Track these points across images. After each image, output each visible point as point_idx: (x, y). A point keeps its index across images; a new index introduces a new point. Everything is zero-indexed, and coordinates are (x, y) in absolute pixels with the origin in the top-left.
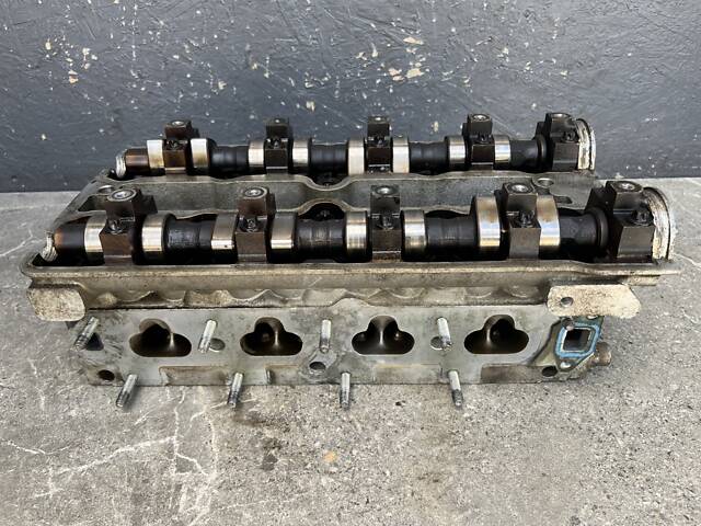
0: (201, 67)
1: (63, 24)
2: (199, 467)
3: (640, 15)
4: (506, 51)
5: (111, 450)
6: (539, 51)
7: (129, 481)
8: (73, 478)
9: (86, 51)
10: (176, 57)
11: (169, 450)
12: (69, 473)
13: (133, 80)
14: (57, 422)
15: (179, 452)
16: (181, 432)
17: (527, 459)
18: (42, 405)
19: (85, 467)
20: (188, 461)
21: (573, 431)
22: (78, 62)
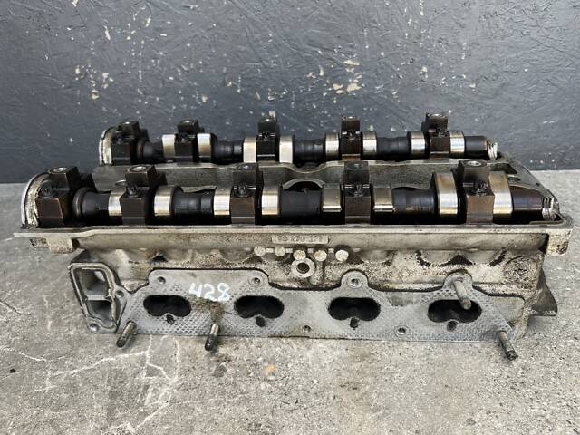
0: (189, 86)
1: (89, 55)
2: (164, 373)
3: (532, 39)
4: (425, 69)
5: (97, 359)
6: (451, 69)
7: (108, 382)
8: (66, 379)
9: (105, 75)
10: (171, 78)
11: (142, 361)
12: (63, 375)
13: (139, 96)
14: (58, 338)
15: (150, 362)
16: (152, 348)
17: (433, 374)
18: (49, 327)
19: (76, 371)
20: (156, 369)
21: (474, 354)
22: (99, 83)
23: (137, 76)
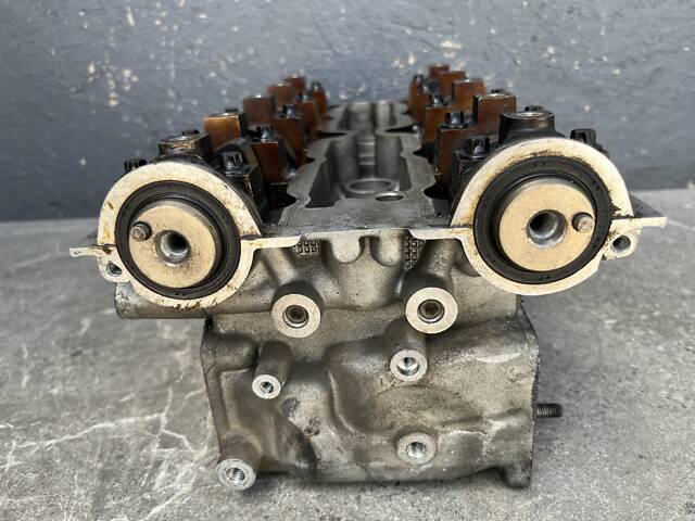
0: (236, 83)
1: (106, 47)
2: (187, 443)
4: (551, 50)
5: (88, 425)
6: (587, 48)
7: (101, 456)
8: (38, 452)
9: (127, 73)
11: (155, 426)
12: (34, 447)
13: (169, 100)
14: (35, 399)
15: (167, 428)
16: (172, 409)
17: (615, 440)
18: (24, 384)
19: (53, 442)
20: (175, 437)
21: (675, 410)
22: (119, 84)
23: (168, 73)
